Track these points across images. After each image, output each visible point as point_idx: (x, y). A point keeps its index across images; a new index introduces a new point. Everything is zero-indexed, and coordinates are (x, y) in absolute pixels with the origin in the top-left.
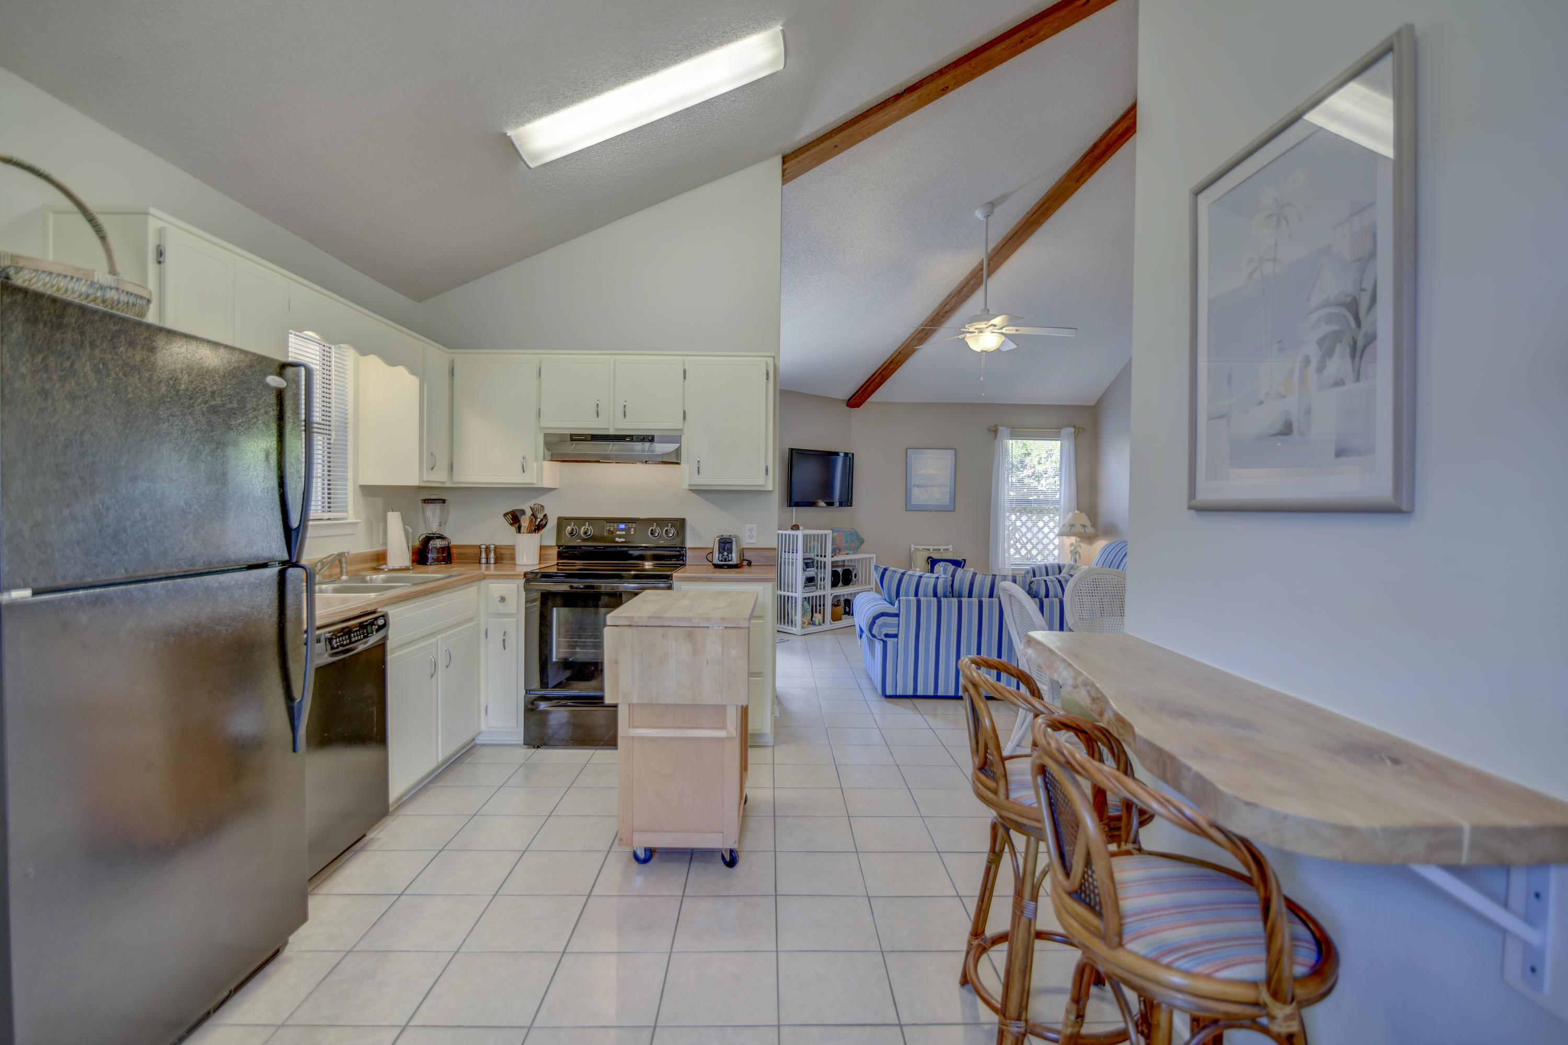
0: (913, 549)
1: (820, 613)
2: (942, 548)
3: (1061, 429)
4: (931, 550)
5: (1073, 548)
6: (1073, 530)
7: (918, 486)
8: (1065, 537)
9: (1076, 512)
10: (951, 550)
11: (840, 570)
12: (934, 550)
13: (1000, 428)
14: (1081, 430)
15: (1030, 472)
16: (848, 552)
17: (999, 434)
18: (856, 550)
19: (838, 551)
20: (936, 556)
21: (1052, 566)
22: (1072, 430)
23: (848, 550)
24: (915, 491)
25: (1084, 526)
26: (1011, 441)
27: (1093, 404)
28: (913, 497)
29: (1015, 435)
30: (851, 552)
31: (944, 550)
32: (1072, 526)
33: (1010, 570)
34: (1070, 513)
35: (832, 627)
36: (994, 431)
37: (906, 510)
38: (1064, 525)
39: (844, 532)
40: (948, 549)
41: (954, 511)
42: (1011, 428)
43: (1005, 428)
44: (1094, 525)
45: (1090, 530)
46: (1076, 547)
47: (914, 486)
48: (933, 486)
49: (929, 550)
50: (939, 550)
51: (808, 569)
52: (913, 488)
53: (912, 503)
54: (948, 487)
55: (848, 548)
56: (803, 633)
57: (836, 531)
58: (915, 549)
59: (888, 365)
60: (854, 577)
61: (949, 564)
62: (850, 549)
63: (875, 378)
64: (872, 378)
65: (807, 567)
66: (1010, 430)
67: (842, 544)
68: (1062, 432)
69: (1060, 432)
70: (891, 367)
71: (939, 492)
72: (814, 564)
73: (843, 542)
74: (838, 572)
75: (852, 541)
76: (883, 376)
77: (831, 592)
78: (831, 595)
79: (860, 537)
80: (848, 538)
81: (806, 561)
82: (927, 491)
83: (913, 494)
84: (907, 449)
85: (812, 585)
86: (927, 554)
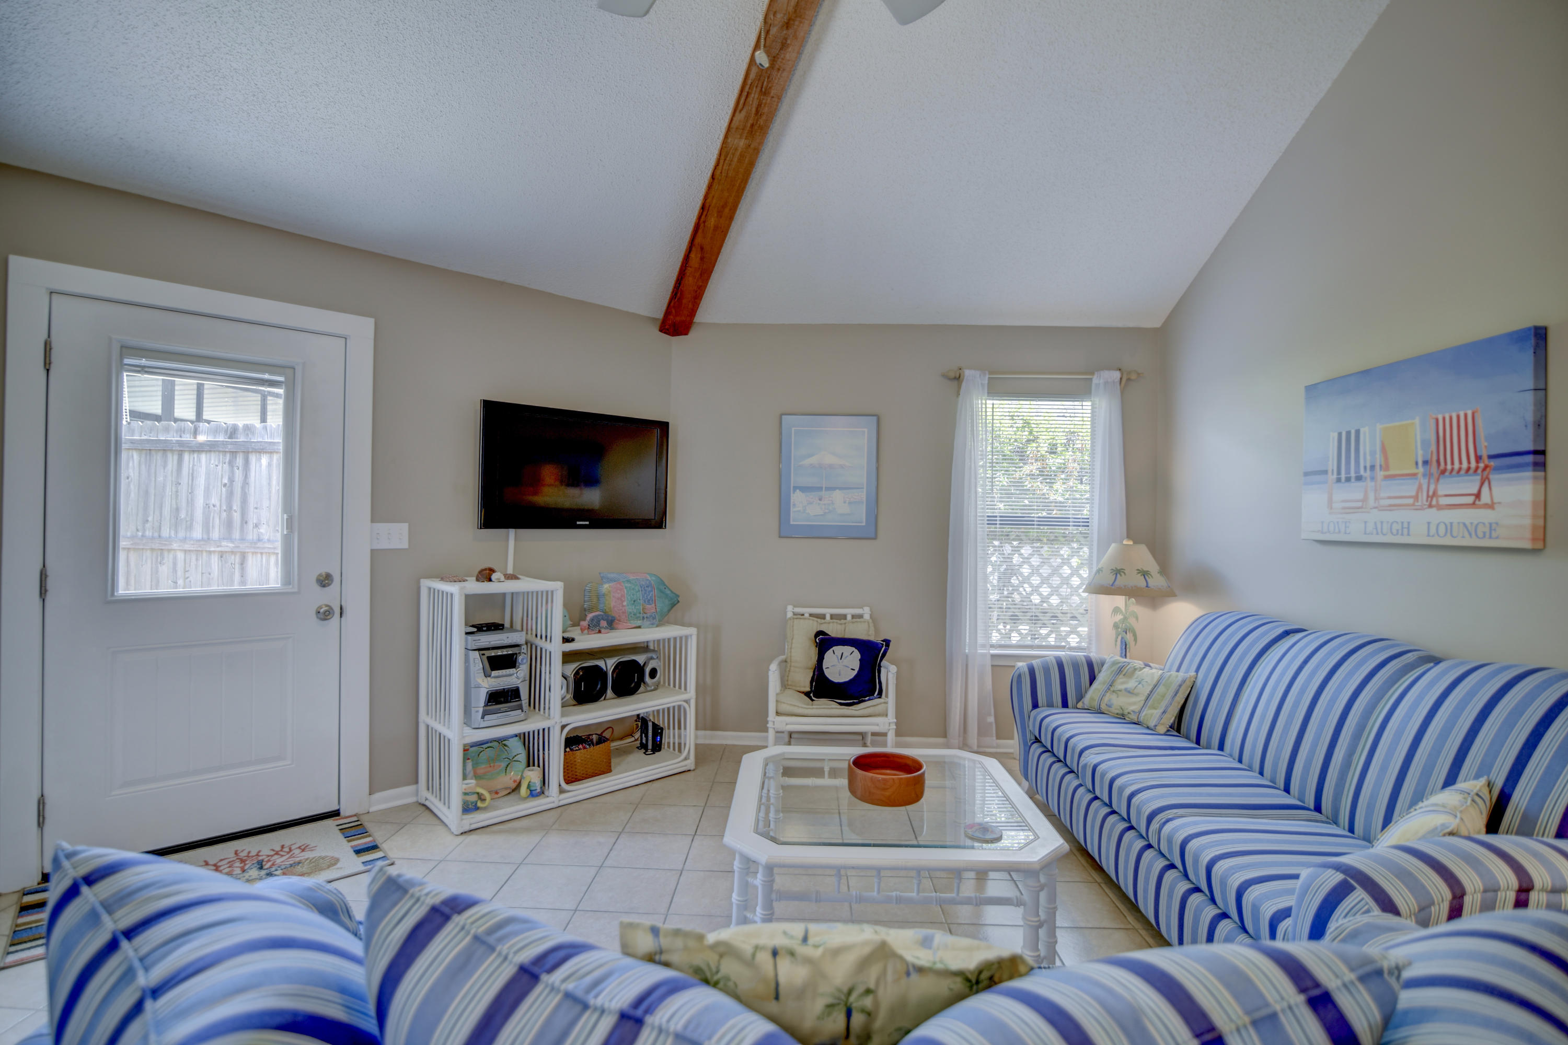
0: (790, 615)
1: (539, 766)
2: (849, 612)
3: (1093, 374)
4: (828, 617)
5: (1119, 617)
6: (1121, 581)
7: (804, 489)
8: (1103, 597)
9: (1125, 542)
10: (867, 617)
11: (609, 665)
12: (832, 616)
13: (967, 373)
14: (1133, 377)
15: (1033, 467)
16: (639, 623)
17: (964, 384)
18: (662, 620)
19: (604, 624)
20: (834, 630)
21: (1076, 665)
22: (1117, 375)
23: (638, 618)
24: (798, 498)
25: (1145, 574)
26: (989, 402)
27: (1157, 324)
28: (792, 509)
29: (997, 390)
30: (647, 623)
31: (853, 617)
32: (1118, 572)
33: (989, 657)
34: (1113, 545)
35: (566, 798)
36: (955, 378)
37: (780, 537)
38: (1099, 571)
39: (629, 581)
40: (861, 616)
41: (875, 538)
42: (990, 373)
43: (977, 373)
44: (1164, 570)
45: (1157, 581)
46: (1125, 619)
47: (795, 488)
48: (834, 489)
49: (823, 617)
50: (844, 617)
51: (494, 673)
52: (794, 493)
53: (792, 523)
54: (865, 490)
55: (638, 615)
56: (467, 828)
57: (610, 580)
58: (795, 614)
59: (702, 219)
60: (647, 678)
61: (853, 649)
62: (643, 618)
63: (692, 255)
64: (687, 258)
65: (493, 668)
66: (987, 376)
67: (623, 606)
68: (1095, 380)
69: (1091, 379)
70: (712, 221)
71: (845, 502)
72: (520, 658)
73: (625, 603)
74: (602, 669)
75: (649, 601)
76: (702, 248)
77: (565, 721)
78: (563, 727)
79: (669, 592)
80: (643, 597)
81: (493, 653)
82: (820, 500)
83: (794, 505)
84: (782, 415)
85: (509, 708)
86: (816, 626)
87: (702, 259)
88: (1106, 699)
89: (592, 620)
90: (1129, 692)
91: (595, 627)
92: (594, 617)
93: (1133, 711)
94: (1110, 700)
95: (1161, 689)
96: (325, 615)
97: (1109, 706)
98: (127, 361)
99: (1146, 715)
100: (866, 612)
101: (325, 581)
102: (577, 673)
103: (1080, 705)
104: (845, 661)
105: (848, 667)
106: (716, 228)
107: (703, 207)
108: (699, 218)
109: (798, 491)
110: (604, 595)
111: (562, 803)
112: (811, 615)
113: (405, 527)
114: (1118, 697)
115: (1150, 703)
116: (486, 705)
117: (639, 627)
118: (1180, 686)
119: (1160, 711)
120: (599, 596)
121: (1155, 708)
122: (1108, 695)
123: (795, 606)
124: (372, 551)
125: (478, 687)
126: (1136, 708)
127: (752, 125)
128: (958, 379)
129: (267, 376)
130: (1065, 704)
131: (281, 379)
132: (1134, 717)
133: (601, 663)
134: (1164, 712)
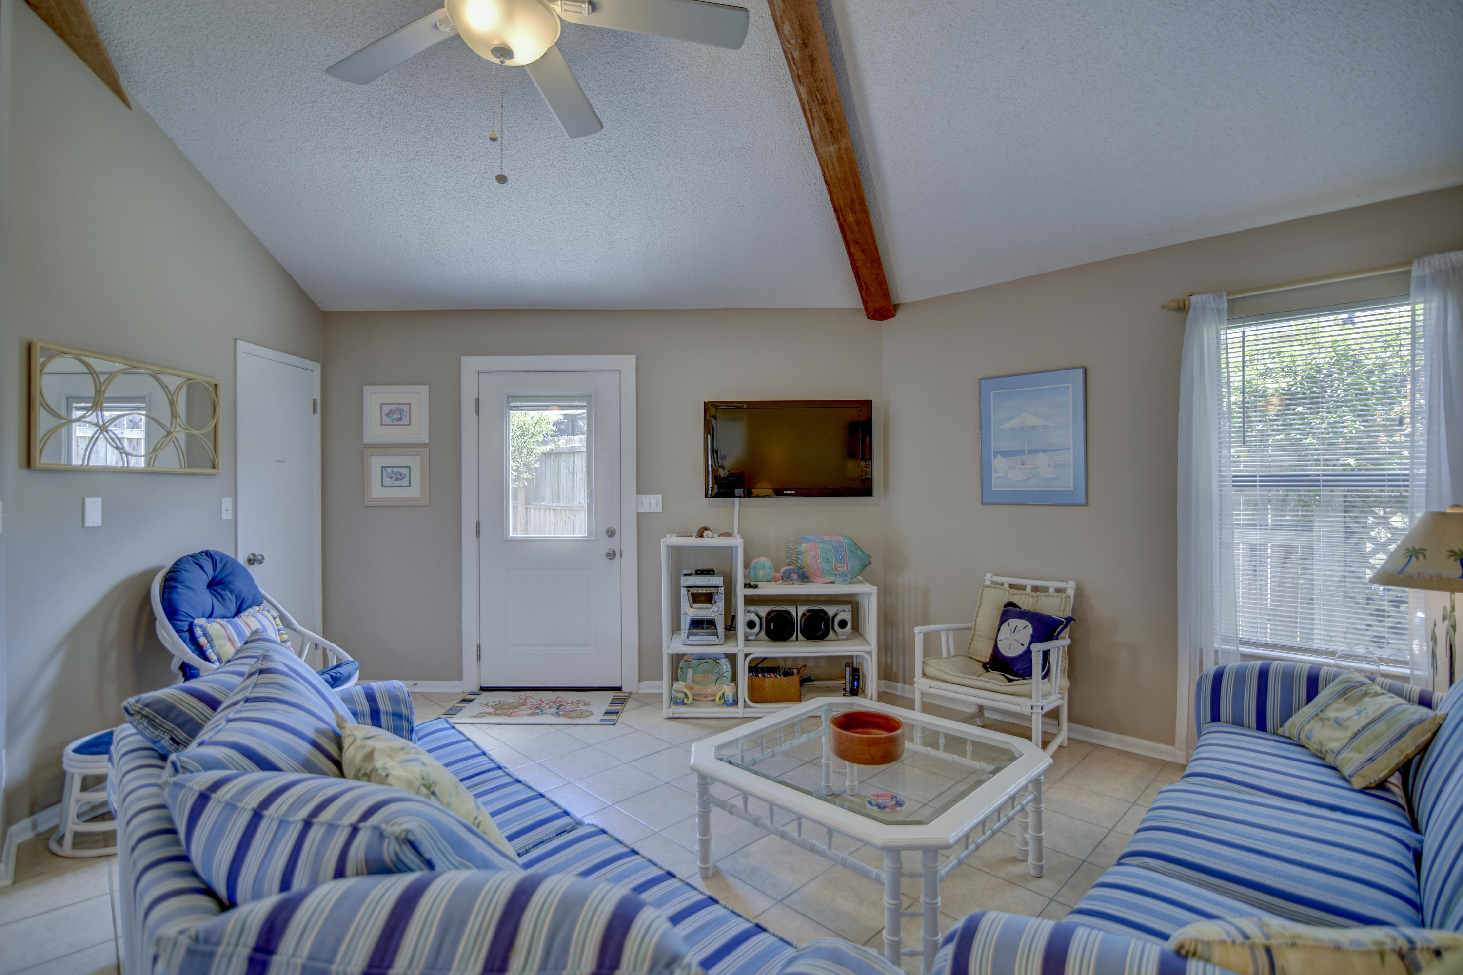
0: (987, 583)
2: (1052, 585)
3: (1410, 263)
4: (1029, 589)
5: (1447, 623)
6: (1415, 567)
7: (1005, 454)
9: (1448, 510)
10: (1071, 592)
12: (1035, 589)
16: (832, 579)
17: (1192, 314)
18: (854, 578)
20: (1025, 602)
23: (831, 575)
24: (999, 464)
25: (1462, 557)
28: (994, 475)
30: (840, 579)
31: (1056, 590)
32: (1413, 554)
35: (750, 713)
36: (1180, 308)
37: (982, 503)
39: (823, 542)
40: (1063, 591)
41: (1085, 505)
42: (1229, 294)
43: (1210, 297)
46: (1449, 625)
47: (996, 453)
48: (1037, 452)
49: (1022, 588)
50: (1046, 589)
52: (995, 458)
53: (993, 489)
54: (1072, 451)
55: (831, 572)
56: (671, 716)
57: (807, 540)
58: (992, 582)
59: (841, 219)
60: (836, 627)
61: (1028, 623)
62: (836, 574)
63: (853, 250)
64: (850, 254)
65: (695, 601)
66: (1225, 299)
67: (817, 563)
68: (1416, 271)
69: (1409, 272)
70: (851, 218)
71: (1049, 466)
72: (716, 597)
73: (819, 561)
74: (790, 614)
75: (840, 560)
76: (857, 243)
77: (748, 650)
78: (746, 655)
79: (860, 553)
80: (835, 556)
81: (695, 591)
82: (1022, 464)
83: (996, 471)
84: (980, 380)
85: (706, 633)
86: (1008, 596)
87: (863, 250)
88: (1308, 728)
89: (785, 572)
90: (1339, 723)
91: (786, 578)
92: (787, 570)
93: (1332, 750)
94: (1311, 730)
95: (1380, 726)
96: (611, 555)
97: (1308, 737)
98: (511, 404)
99: (1343, 758)
100: (1070, 588)
101: (611, 533)
102: (768, 614)
103: (1280, 731)
104: (1017, 636)
105: (1018, 641)
106: (858, 223)
107: (836, 210)
108: (838, 219)
109: (999, 456)
110: (802, 553)
111: (745, 715)
112: (1010, 585)
113: (660, 497)
114: (1322, 727)
115: (1357, 742)
116: (689, 629)
117: (833, 583)
118: (1411, 727)
119: (1365, 756)
120: (797, 554)
121: (1359, 752)
122: (1312, 722)
123: (995, 575)
124: (639, 514)
125: (686, 614)
126: (1335, 746)
127: (831, 132)
128: (1182, 308)
129: (577, 403)
130: (1261, 725)
131: (585, 404)
132: (1330, 759)
133: (792, 610)
134: (1371, 760)
